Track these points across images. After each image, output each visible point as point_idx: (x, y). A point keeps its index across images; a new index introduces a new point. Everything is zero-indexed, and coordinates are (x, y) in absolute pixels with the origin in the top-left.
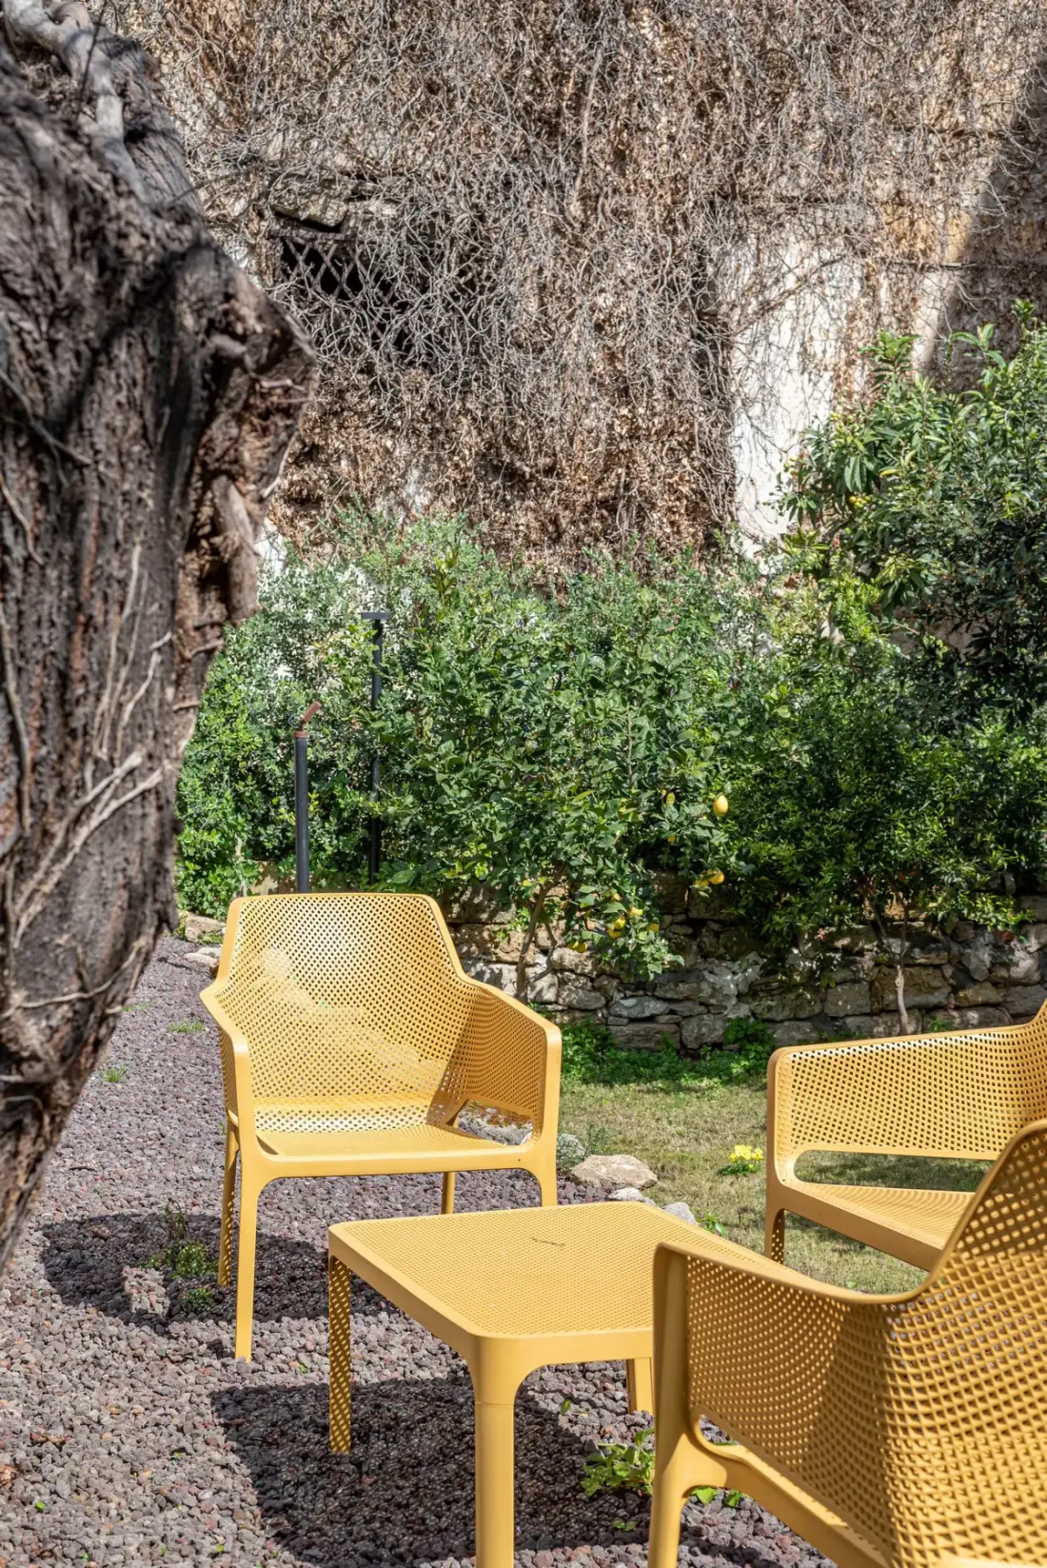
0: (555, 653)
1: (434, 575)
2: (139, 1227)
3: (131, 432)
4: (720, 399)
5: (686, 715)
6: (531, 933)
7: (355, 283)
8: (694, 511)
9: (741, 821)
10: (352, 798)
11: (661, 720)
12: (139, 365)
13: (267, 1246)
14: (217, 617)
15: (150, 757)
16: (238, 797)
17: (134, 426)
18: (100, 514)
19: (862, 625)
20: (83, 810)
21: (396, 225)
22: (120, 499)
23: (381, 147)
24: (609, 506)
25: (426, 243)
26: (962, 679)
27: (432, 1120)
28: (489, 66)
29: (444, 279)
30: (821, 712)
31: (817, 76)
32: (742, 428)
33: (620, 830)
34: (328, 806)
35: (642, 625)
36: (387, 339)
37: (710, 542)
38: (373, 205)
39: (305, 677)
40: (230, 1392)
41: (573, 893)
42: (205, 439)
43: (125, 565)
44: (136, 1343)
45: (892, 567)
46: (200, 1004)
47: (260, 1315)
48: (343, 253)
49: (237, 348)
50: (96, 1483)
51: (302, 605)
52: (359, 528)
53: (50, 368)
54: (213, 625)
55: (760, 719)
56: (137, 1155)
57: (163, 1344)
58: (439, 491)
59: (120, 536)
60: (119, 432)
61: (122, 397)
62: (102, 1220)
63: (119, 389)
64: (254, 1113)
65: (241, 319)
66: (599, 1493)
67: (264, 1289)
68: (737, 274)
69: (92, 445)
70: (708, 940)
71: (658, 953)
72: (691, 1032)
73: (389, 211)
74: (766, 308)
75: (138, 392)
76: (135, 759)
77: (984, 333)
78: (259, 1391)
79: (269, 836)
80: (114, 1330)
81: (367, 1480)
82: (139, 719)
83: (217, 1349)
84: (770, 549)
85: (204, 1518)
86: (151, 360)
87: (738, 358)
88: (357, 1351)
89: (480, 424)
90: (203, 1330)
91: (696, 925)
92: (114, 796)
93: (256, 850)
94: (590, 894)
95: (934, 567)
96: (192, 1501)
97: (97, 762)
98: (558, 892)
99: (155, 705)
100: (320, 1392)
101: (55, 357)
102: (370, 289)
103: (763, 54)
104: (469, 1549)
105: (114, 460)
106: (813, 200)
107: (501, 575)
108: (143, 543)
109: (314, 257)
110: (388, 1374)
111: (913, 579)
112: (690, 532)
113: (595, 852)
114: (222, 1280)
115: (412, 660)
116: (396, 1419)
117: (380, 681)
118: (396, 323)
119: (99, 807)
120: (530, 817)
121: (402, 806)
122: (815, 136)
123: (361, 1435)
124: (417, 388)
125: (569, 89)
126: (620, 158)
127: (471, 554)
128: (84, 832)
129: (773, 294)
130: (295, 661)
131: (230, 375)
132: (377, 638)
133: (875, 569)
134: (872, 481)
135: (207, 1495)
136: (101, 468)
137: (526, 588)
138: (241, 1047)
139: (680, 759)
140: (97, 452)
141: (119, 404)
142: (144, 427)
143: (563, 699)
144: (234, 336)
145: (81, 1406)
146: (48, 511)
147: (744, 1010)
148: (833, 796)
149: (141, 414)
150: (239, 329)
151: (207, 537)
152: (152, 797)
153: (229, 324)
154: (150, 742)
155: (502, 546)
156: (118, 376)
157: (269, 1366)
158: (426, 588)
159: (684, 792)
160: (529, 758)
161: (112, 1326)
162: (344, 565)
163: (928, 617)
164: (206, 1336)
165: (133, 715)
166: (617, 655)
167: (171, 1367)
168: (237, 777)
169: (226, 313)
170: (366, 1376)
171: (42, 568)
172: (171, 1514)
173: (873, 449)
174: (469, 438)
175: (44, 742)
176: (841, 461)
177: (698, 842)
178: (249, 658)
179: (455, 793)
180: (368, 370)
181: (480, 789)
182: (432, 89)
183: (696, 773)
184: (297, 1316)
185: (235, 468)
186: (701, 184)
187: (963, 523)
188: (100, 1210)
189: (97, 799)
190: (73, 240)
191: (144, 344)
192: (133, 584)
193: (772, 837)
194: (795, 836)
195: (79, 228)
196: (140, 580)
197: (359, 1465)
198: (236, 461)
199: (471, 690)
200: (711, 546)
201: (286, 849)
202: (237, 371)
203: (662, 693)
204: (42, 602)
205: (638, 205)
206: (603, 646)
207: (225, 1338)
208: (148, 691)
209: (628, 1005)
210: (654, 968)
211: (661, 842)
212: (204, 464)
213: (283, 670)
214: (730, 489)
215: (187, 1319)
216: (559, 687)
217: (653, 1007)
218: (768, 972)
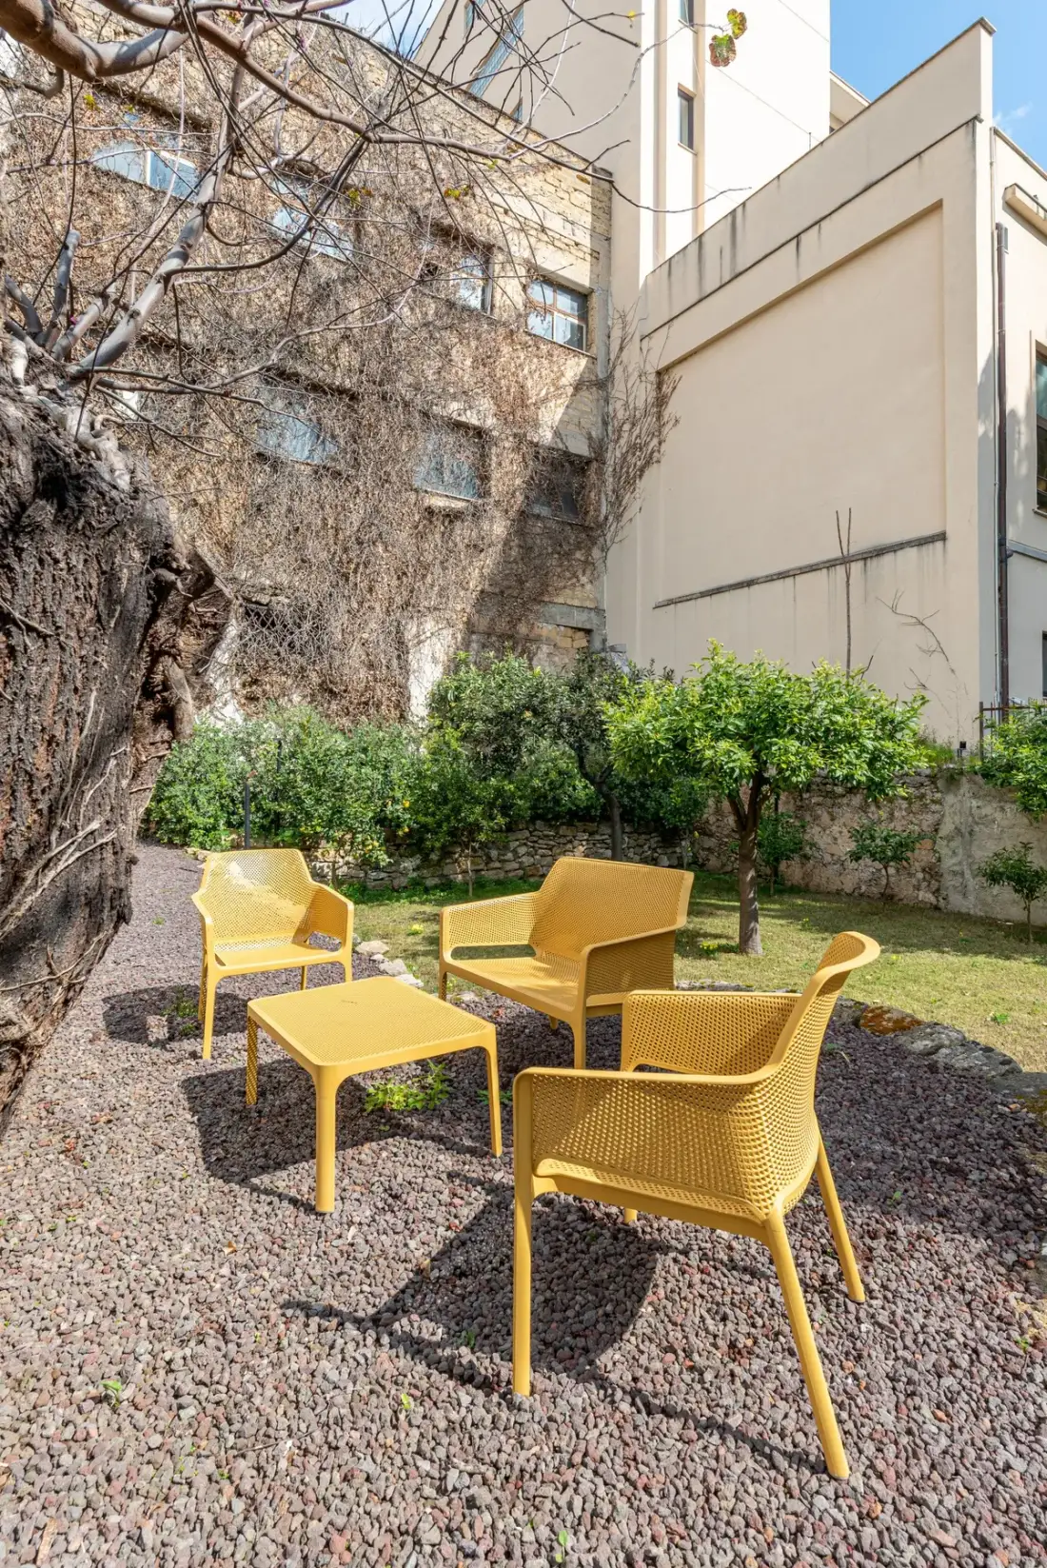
0: (347, 754)
1: (302, 726)
2: (163, 994)
3: (87, 617)
4: (405, 669)
5: (395, 774)
6: (337, 851)
7: (273, 624)
8: (397, 706)
9: (413, 810)
10: (268, 805)
11: (385, 776)
12: (94, 575)
13: (220, 998)
14: (166, 738)
15: (108, 823)
16: (222, 805)
17: (90, 613)
18: (61, 669)
19: (454, 744)
20: (50, 860)
21: (290, 606)
22: (78, 661)
23: (283, 579)
24: (366, 703)
25: (301, 612)
26: (489, 763)
27: (294, 942)
28: (324, 556)
29: (307, 626)
30: (441, 773)
31: (437, 570)
32: (412, 677)
33: (371, 814)
34: (259, 809)
35: (379, 743)
36: (285, 644)
37: (402, 716)
38: (280, 598)
39: (250, 760)
40: (199, 1078)
41: (353, 838)
42: (151, 631)
43: (84, 703)
44: (154, 1057)
45: (464, 726)
46: (191, 903)
47: (216, 1032)
48: (268, 614)
49: (172, 577)
50: (122, 1143)
51: (249, 734)
52: (274, 708)
53: (16, 567)
54: (163, 742)
55: (420, 775)
56: (166, 957)
57: (168, 1056)
58: (305, 697)
59: (79, 684)
60: (77, 616)
61: (80, 593)
62: (146, 991)
63: (78, 588)
64: (214, 946)
65: (175, 559)
66: (372, 1111)
67: (220, 1019)
68: (411, 631)
69: (54, 623)
70: (402, 851)
71: (384, 859)
72: (396, 883)
73: (287, 601)
74: (419, 643)
75: (93, 592)
76: (95, 825)
77: (492, 654)
78: (213, 1075)
79: (234, 819)
80: (143, 1050)
81: (263, 1121)
82: (99, 800)
83: (194, 1055)
84: (423, 719)
85: (178, 1155)
86: (104, 573)
87: (411, 657)
88: (261, 1047)
89: (320, 673)
90: (188, 1045)
91: (398, 846)
92: (78, 849)
93: (229, 824)
94: (360, 837)
95: (479, 726)
96: (173, 1146)
97: (62, 829)
98: (348, 836)
99: (112, 791)
100: (243, 1071)
101: (20, 560)
102: (279, 627)
103: (418, 560)
104: (313, 1155)
105: (73, 634)
106: (435, 609)
107: (327, 726)
108: (98, 690)
109: (258, 614)
110: (276, 1057)
111: (470, 731)
112: (395, 714)
113: (362, 822)
114: (199, 1017)
115: (293, 755)
116: (279, 1082)
117: (280, 763)
118: (289, 638)
119: (65, 857)
120: (337, 811)
121: (285, 808)
122: (436, 589)
123: (262, 1094)
124: (296, 661)
125: (353, 566)
126: (371, 590)
127: (316, 718)
128: (52, 874)
129: (423, 637)
130: (247, 755)
131: (168, 594)
132: (280, 746)
133: (458, 727)
134: (457, 699)
135: (181, 1141)
136: (62, 638)
137: (336, 730)
138: (208, 921)
139: (393, 790)
140: (58, 628)
141: (77, 598)
142: (99, 616)
143: (350, 770)
144: (171, 569)
145: (120, 1096)
146: (15, 664)
147: (415, 874)
148: (446, 801)
149: (96, 607)
150: (174, 565)
151: (159, 692)
152: (110, 847)
153: (167, 562)
154: (108, 814)
155: (328, 716)
156: (76, 580)
157: (219, 1060)
158: (298, 730)
159: (395, 801)
160: (337, 790)
161: (142, 1049)
162: (267, 721)
163: (477, 741)
164: (190, 1048)
165: (93, 797)
166: (370, 754)
167: (171, 1067)
168: (221, 798)
169: (166, 555)
170: (265, 1059)
171: (12, 702)
172: (161, 1156)
173: (457, 688)
174: (315, 679)
175: (14, 819)
176: (447, 692)
177: (398, 817)
178: (228, 754)
179: (309, 802)
180: (278, 654)
181: (318, 801)
182: (303, 561)
183: (398, 794)
184: (234, 1031)
185: (174, 651)
186: (399, 600)
187: (490, 713)
188: (144, 986)
189: (62, 852)
190: (36, 482)
191: (99, 562)
192: (90, 715)
193: (426, 815)
194: (433, 815)
195: (41, 475)
196: (96, 713)
197: (260, 1112)
198: (174, 646)
199: (315, 765)
200: (402, 717)
201: (241, 824)
202: (173, 592)
203: (386, 767)
204: (11, 726)
205: (377, 606)
206: (365, 750)
207: (198, 1049)
208: (107, 783)
209: (374, 874)
210: (382, 864)
211: (386, 818)
212: (151, 647)
213: (242, 758)
214: (409, 699)
215: (180, 1040)
216: (349, 765)
217: (383, 875)
218: (423, 861)
